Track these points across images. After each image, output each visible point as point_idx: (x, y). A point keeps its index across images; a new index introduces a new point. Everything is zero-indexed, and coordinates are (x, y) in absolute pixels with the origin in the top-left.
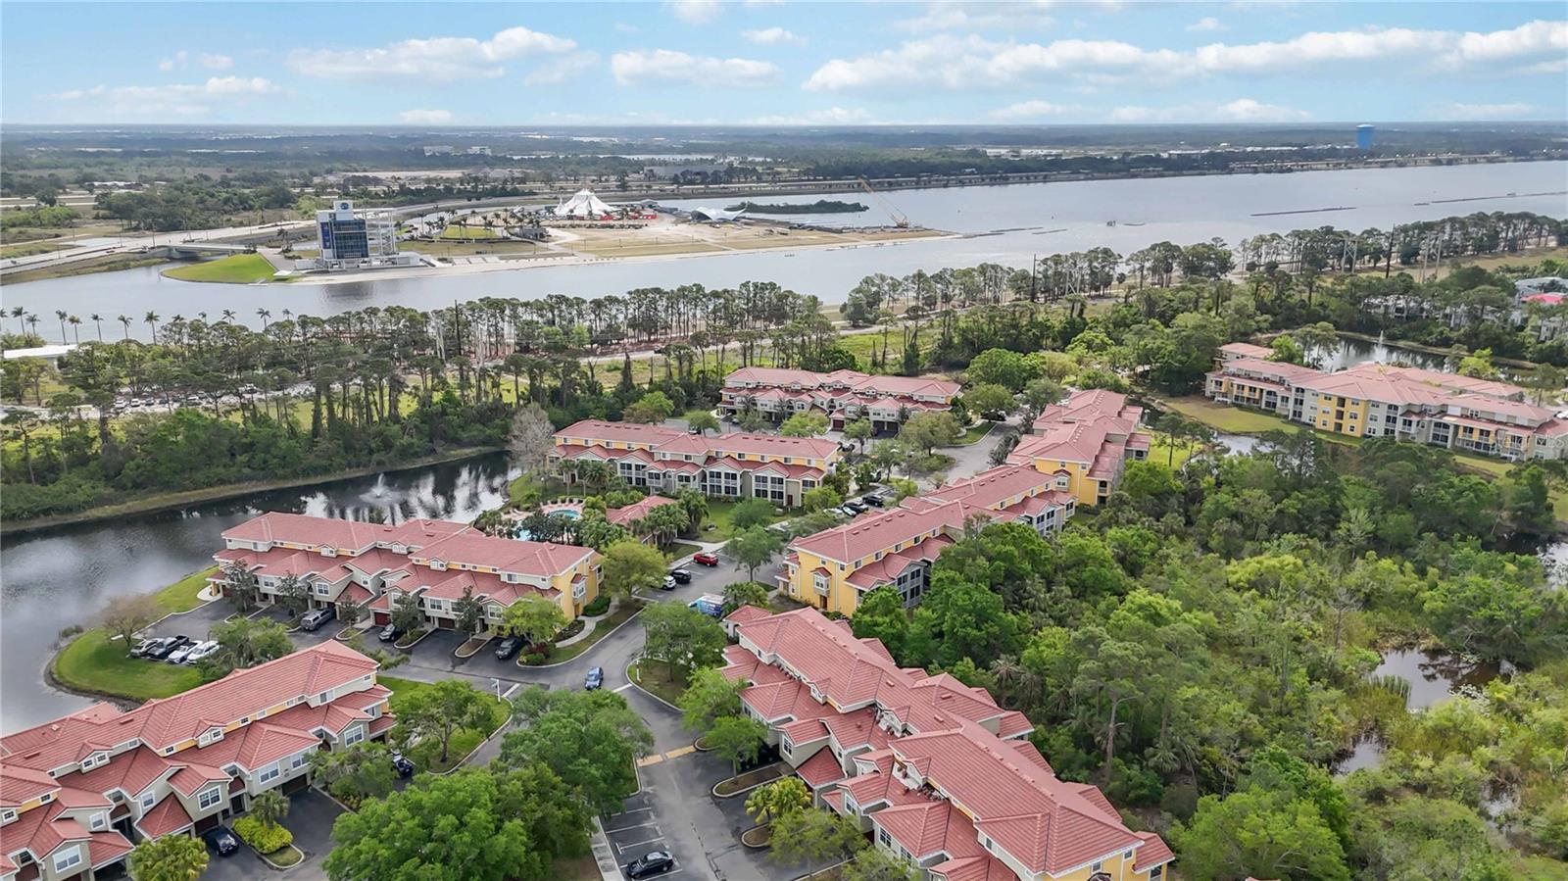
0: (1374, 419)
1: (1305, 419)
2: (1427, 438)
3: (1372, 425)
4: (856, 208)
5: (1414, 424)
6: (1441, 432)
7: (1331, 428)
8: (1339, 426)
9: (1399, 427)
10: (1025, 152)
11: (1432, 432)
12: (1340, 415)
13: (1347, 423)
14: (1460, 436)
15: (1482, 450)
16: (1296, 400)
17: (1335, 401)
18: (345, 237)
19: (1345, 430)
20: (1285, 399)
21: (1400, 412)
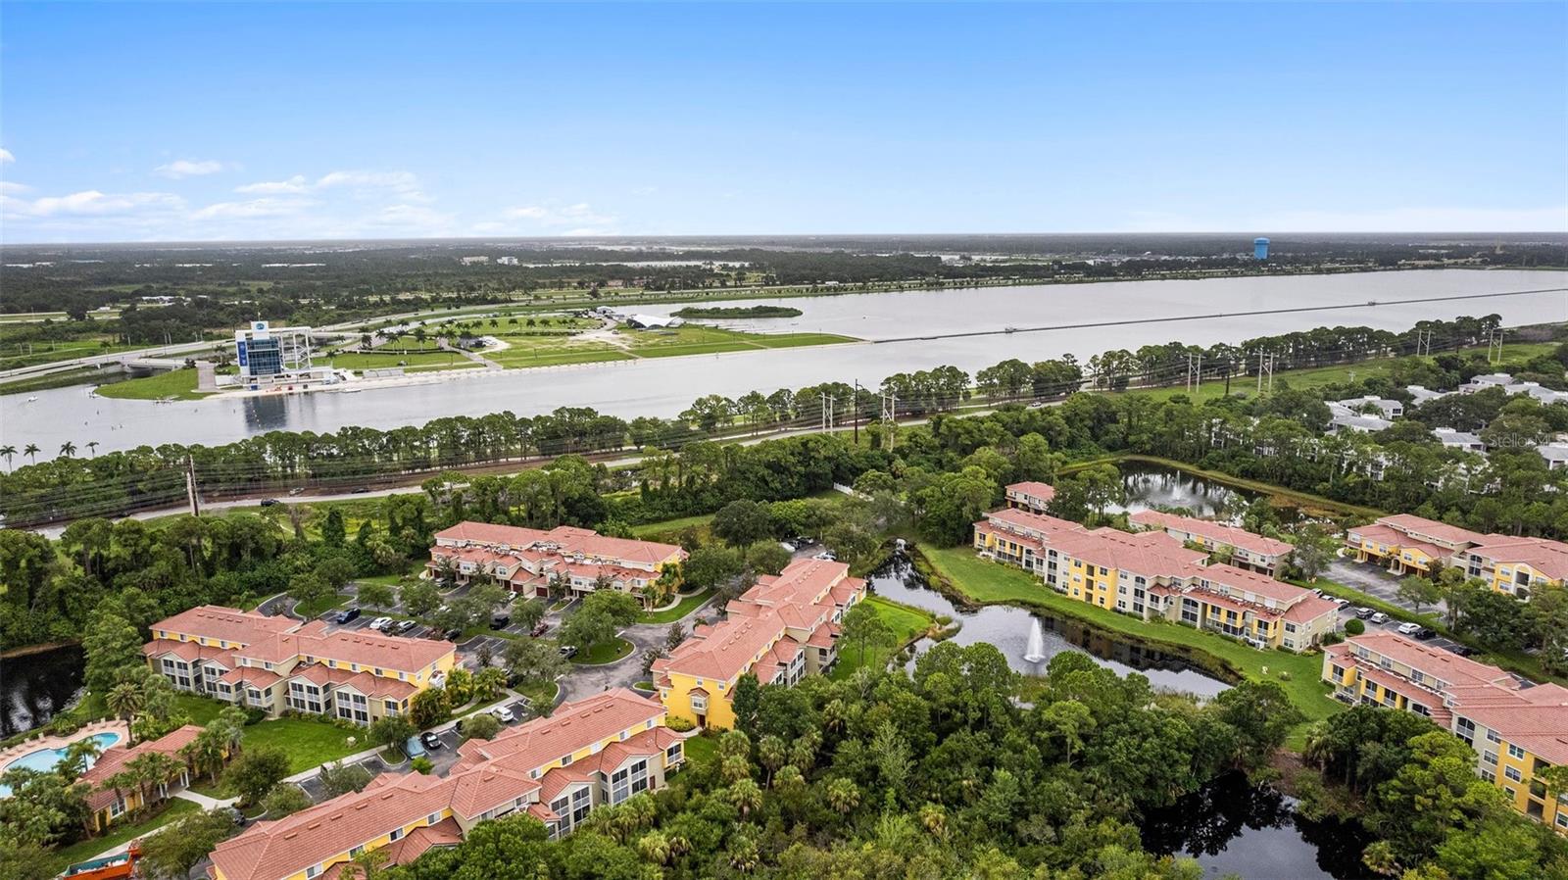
0: (1123, 590)
1: (1059, 585)
2: (1177, 615)
3: (1122, 597)
4: (792, 313)
5: (1162, 600)
6: (1190, 609)
7: (1082, 597)
8: (1089, 597)
9: (1147, 602)
10: (976, 258)
11: (1181, 609)
12: (1090, 584)
13: (1097, 594)
14: (1208, 616)
15: (1230, 635)
16: (1050, 563)
17: (1084, 568)
18: (258, 355)
19: (1096, 601)
20: (1040, 562)
21: (1148, 585)
